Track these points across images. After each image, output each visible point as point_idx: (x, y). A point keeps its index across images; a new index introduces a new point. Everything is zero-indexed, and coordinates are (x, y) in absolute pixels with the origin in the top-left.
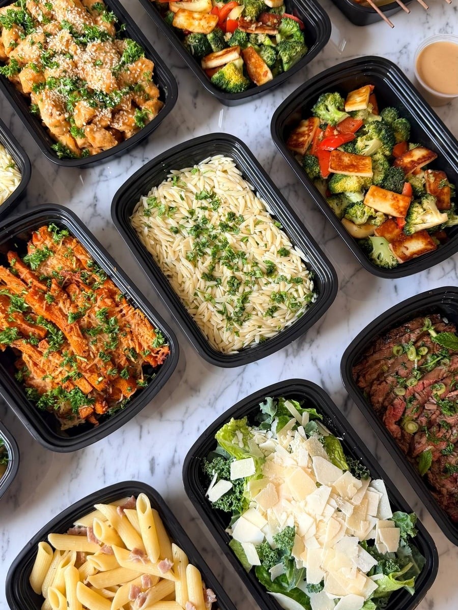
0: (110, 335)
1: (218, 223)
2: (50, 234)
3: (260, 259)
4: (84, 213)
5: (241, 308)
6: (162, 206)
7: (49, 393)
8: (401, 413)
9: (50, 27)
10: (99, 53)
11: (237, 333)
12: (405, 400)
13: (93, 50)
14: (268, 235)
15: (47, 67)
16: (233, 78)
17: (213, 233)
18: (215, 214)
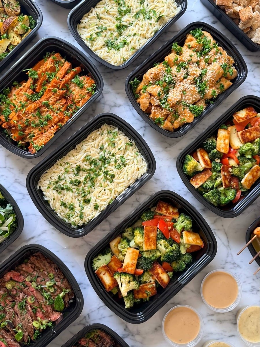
0: (39, 123)
1: (109, 170)
2: (91, 86)
3: (92, 195)
4: (111, 101)
5: (63, 188)
6: (114, 139)
7: (8, 99)
8: (16, 280)
9: (203, 63)
10: (190, 92)
11: (49, 187)
12: (24, 282)
13: (191, 89)
14: (105, 197)
15: (177, 66)
16: (190, 166)
17: (103, 168)
18: (113, 167)
